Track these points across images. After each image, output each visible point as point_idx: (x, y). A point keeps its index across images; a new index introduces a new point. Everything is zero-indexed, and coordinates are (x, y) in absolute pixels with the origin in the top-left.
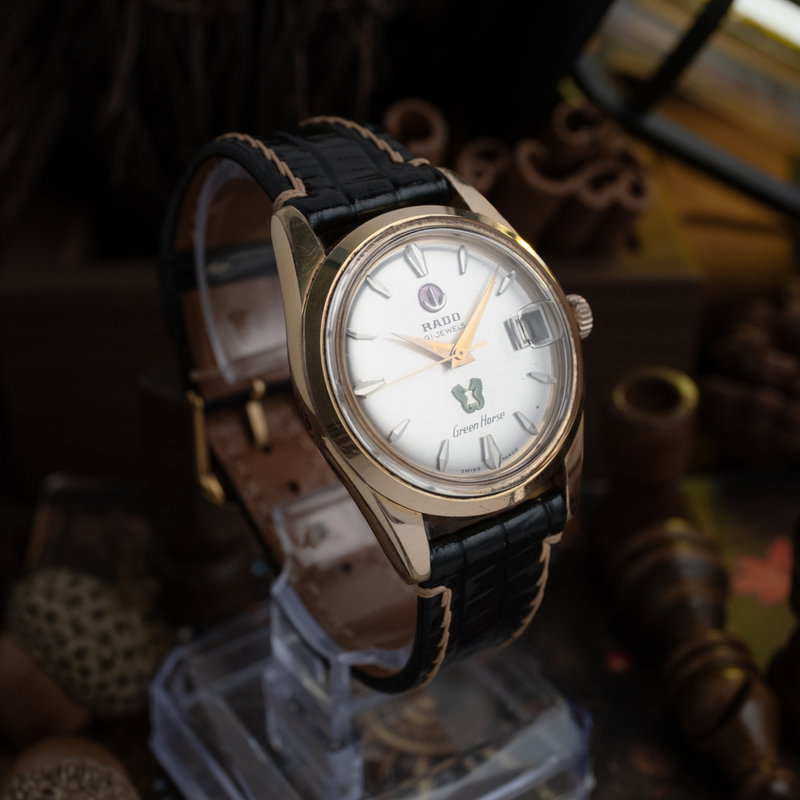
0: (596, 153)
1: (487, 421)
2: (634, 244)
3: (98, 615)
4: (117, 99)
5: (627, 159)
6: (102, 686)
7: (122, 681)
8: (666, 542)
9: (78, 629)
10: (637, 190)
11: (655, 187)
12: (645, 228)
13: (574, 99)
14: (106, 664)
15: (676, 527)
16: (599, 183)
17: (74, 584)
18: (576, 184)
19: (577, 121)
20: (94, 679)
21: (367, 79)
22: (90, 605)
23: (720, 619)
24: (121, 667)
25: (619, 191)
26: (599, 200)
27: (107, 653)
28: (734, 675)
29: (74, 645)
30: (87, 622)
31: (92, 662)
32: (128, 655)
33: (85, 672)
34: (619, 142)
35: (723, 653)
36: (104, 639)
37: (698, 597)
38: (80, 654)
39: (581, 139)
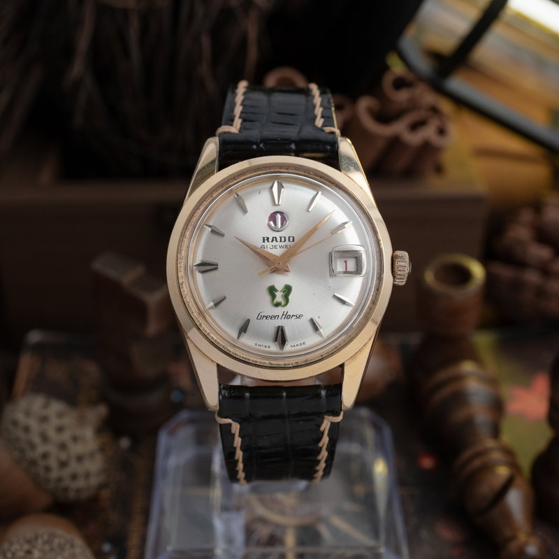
0: (413, 106)
1: (287, 316)
2: (439, 169)
3: (60, 429)
4: (78, 68)
5: (435, 110)
6: (60, 480)
7: (74, 477)
8: (459, 378)
9: (45, 438)
10: (442, 132)
11: (454, 130)
12: (448, 158)
13: (397, 68)
14: (63, 464)
15: (468, 367)
16: (415, 127)
17: (46, 406)
18: (399, 128)
19: (400, 84)
20: (54, 474)
21: (253, 54)
22: (55, 422)
23: (496, 432)
24: (74, 467)
25: (429, 133)
26: (414, 139)
27: (63, 456)
28: (503, 472)
29: (41, 449)
30: (52, 433)
31: (53, 462)
32: (80, 459)
33: (48, 469)
34: (429, 97)
35: (496, 456)
36: (63, 446)
37: (481, 416)
38: (45, 456)
39: (402, 96)
